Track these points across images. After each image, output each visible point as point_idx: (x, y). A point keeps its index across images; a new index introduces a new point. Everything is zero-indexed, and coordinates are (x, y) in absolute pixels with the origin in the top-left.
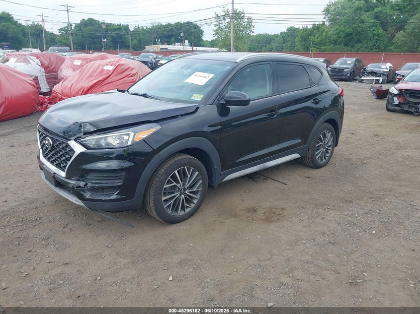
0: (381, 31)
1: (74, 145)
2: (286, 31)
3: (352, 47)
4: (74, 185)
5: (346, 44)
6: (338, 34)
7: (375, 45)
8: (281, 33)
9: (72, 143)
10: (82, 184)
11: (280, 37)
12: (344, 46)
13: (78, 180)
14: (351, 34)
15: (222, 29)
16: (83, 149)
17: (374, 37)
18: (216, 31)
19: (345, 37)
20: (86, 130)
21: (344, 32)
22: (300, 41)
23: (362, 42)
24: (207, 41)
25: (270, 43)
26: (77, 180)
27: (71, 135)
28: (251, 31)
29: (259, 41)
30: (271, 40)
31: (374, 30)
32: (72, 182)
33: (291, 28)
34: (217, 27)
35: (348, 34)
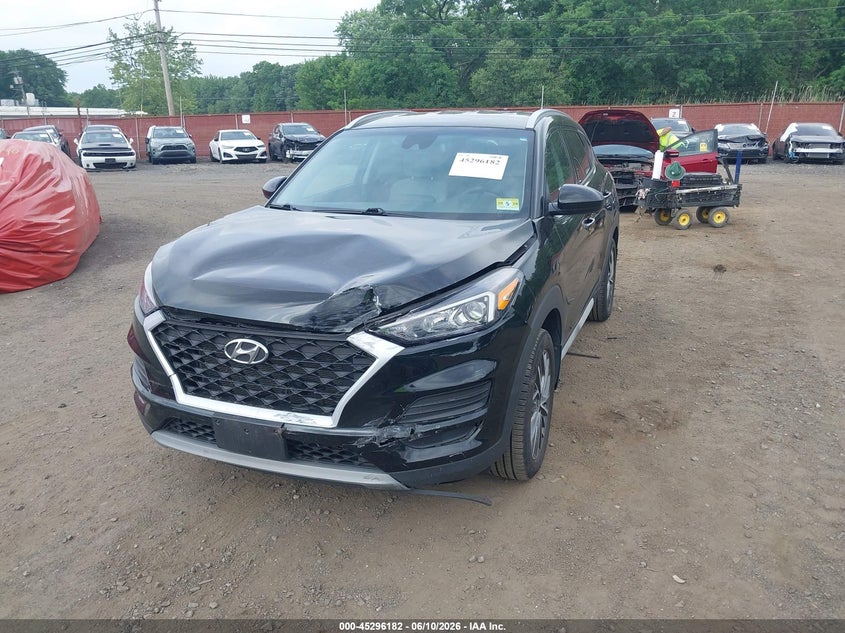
0: (445, 69)
1: (369, 344)
2: (252, 71)
3: (401, 99)
4: (375, 439)
5: (390, 95)
6: (372, 75)
7: (439, 95)
8: (243, 75)
9: (362, 340)
10: (398, 432)
11: (241, 83)
12: (388, 98)
13: (386, 424)
14: (396, 75)
15: (126, 68)
16: (397, 349)
17: (436, 80)
18: (115, 70)
19: (386, 81)
20: (387, 302)
21: (382, 72)
22: (303, 90)
23: (417, 91)
24: (75, 94)
25: (222, 96)
26: (380, 427)
27: (338, 321)
28: (194, 70)
29: (199, 93)
30: (222, 89)
31: (435, 68)
32: (367, 432)
33: (262, 64)
34: (115, 62)
35: (391, 76)
